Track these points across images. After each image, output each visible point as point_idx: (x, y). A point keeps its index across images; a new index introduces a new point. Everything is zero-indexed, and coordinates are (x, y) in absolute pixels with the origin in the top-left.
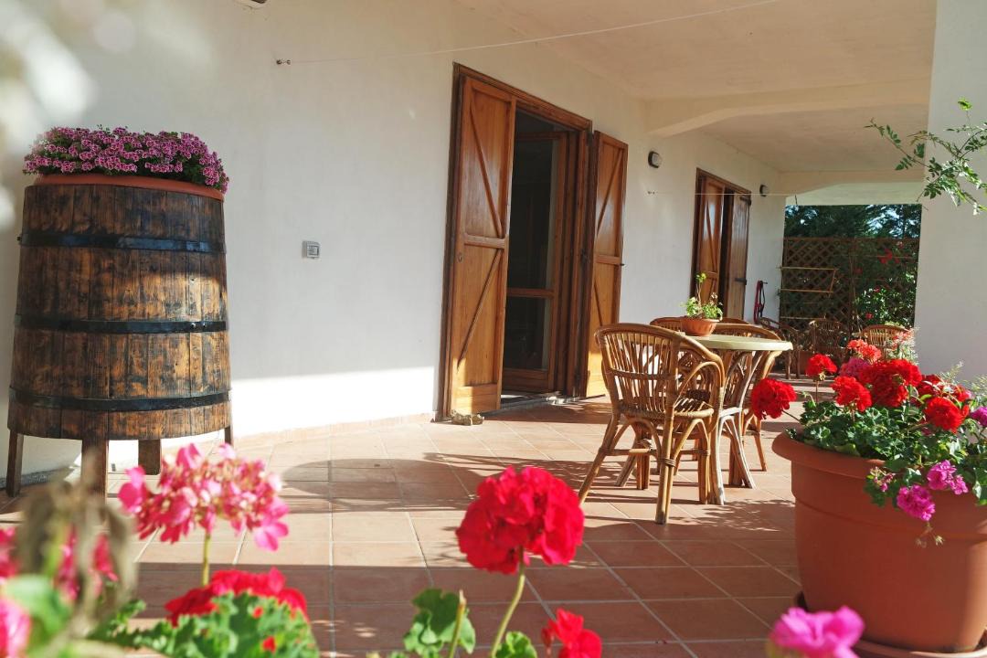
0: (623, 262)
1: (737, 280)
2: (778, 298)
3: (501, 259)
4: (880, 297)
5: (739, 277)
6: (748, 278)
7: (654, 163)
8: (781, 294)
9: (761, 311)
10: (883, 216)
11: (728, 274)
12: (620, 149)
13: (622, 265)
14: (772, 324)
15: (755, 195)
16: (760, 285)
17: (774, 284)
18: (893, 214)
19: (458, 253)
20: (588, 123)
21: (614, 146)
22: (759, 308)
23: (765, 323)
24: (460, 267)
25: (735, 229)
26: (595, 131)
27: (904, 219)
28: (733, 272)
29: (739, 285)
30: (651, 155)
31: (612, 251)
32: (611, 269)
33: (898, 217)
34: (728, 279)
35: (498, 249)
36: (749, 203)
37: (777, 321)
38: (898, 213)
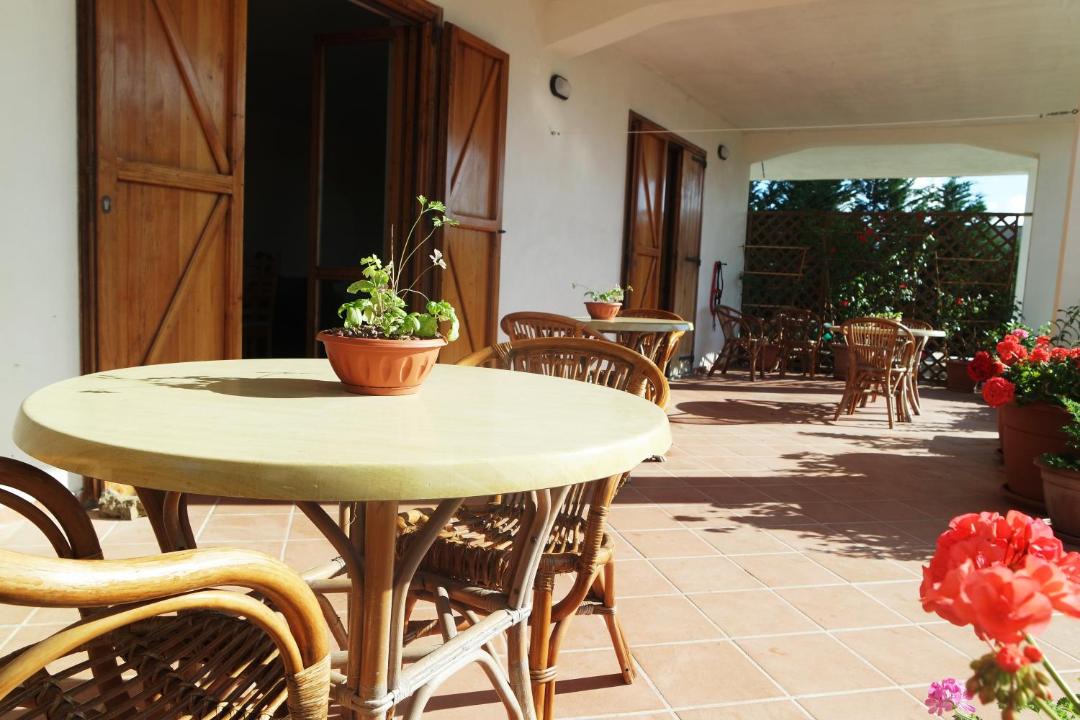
0: (503, 229)
1: (688, 259)
2: (740, 283)
3: (228, 214)
4: (858, 282)
5: (690, 256)
6: (703, 257)
7: (559, 91)
8: (744, 278)
9: (720, 296)
10: (853, 200)
11: (676, 252)
12: (495, 60)
13: (501, 232)
14: (732, 314)
15: (712, 158)
16: (718, 266)
17: (734, 266)
18: (863, 198)
19: (101, 195)
20: (437, 12)
21: (484, 55)
22: (716, 293)
23: (725, 311)
24: (105, 223)
25: (685, 196)
26: (446, 23)
27: (874, 203)
28: (683, 249)
29: (690, 265)
30: (554, 80)
31: (483, 210)
32: (483, 238)
33: (867, 201)
34: (676, 257)
35: (220, 195)
36: (703, 165)
37: (738, 309)
38: (868, 197)
